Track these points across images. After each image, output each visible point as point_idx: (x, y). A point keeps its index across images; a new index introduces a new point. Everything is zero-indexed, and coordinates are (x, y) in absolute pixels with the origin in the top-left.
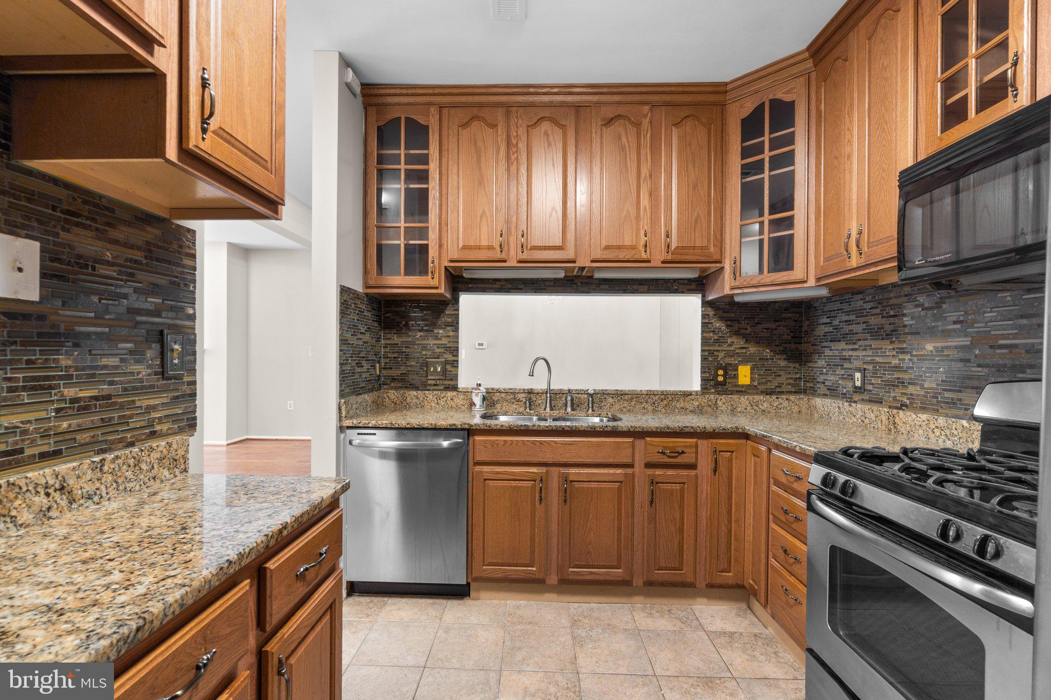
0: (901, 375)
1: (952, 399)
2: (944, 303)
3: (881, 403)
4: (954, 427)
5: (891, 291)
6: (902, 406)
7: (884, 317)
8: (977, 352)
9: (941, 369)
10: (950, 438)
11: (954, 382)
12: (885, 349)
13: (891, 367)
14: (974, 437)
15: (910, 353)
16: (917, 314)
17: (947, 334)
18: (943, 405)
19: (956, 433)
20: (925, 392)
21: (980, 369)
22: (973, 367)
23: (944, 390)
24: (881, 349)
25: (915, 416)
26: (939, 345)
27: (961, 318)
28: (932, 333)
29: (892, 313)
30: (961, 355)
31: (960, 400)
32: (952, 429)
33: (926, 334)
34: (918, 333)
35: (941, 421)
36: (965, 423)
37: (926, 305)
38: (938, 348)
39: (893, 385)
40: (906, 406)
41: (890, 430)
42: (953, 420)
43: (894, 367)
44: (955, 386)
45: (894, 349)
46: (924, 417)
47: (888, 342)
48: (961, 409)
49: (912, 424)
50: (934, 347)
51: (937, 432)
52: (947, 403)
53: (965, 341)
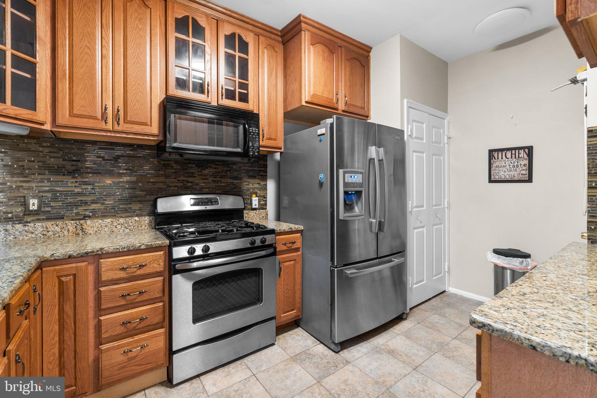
0: (84, 198)
1: (125, 208)
2: (120, 159)
3: (63, 218)
4: (130, 222)
5: (74, 144)
6: (85, 217)
7: (66, 160)
8: (140, 185)
9: (118, 193)
10: (128, 228)
11: (127, 199)
12: (67, 182)
13: (74, 194)
14: (142, 224)
15: (93, 185)
16: (99, 162)
17: (120, 175)
18: (119, 212)
19: (131, 224)
20: (105, 207)
21: (142, 192)
22: (138, 191)
23: (120, 204)
24: (63, 181)
25: (101, 221)
26: (116, 180)
27: (131, 168)
28: (111, 174)
29: (74, 158)
30: (131, 186)
31: (131, 208)
32: (129, 223)
33: (106, 174)
34: (99, 173)
35: (122, 220)
36: (137, 218)
37: (106, 158)
38: (115, 182)
39: (76, 205)
40: (89, 217)
41: (78, 234)
42: (129, 218)
43: (77, 194)
44: (128, 201)
45: (76, 182)
46: (109, 220)
47: (70, 177)
48: (131, 212)
49: (99, 226)
50: (112, 182)
51: (119, 227)
52: (122, 211)
53: (134, 179)
